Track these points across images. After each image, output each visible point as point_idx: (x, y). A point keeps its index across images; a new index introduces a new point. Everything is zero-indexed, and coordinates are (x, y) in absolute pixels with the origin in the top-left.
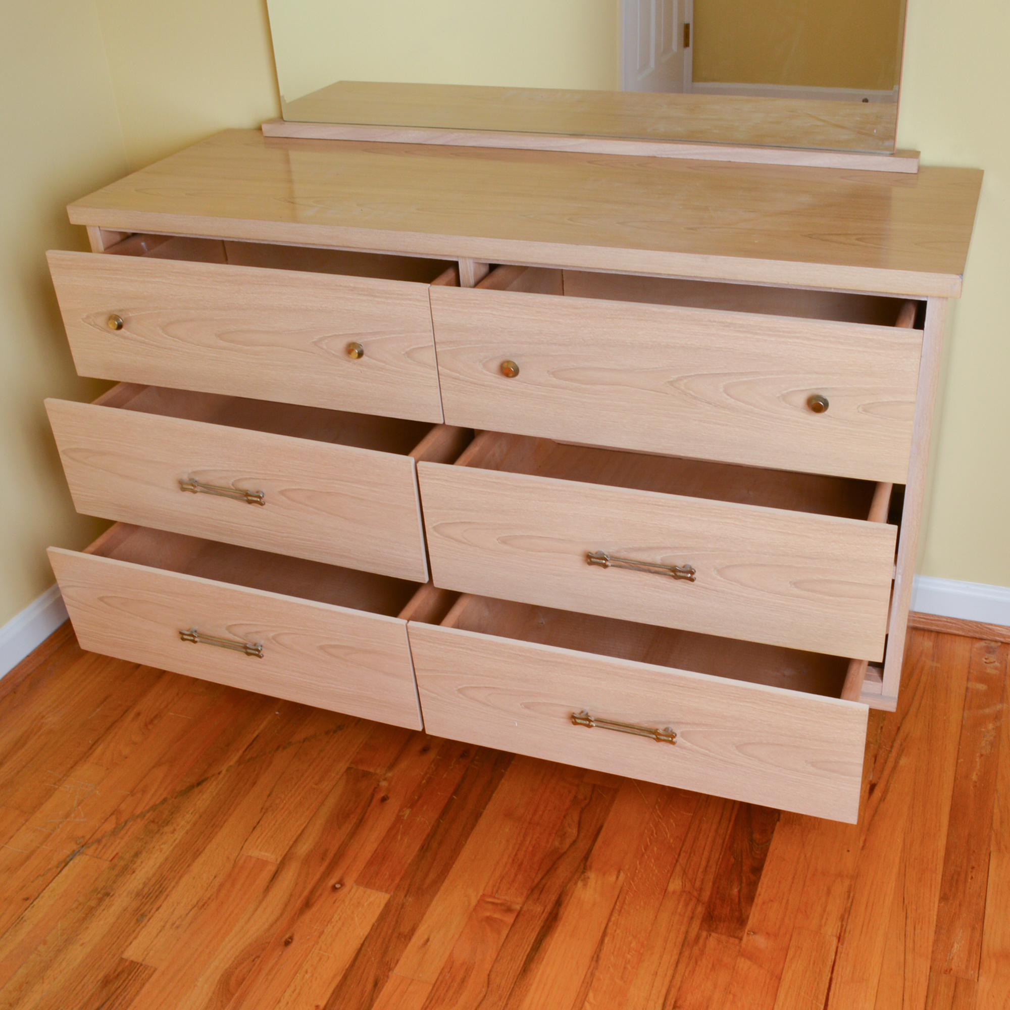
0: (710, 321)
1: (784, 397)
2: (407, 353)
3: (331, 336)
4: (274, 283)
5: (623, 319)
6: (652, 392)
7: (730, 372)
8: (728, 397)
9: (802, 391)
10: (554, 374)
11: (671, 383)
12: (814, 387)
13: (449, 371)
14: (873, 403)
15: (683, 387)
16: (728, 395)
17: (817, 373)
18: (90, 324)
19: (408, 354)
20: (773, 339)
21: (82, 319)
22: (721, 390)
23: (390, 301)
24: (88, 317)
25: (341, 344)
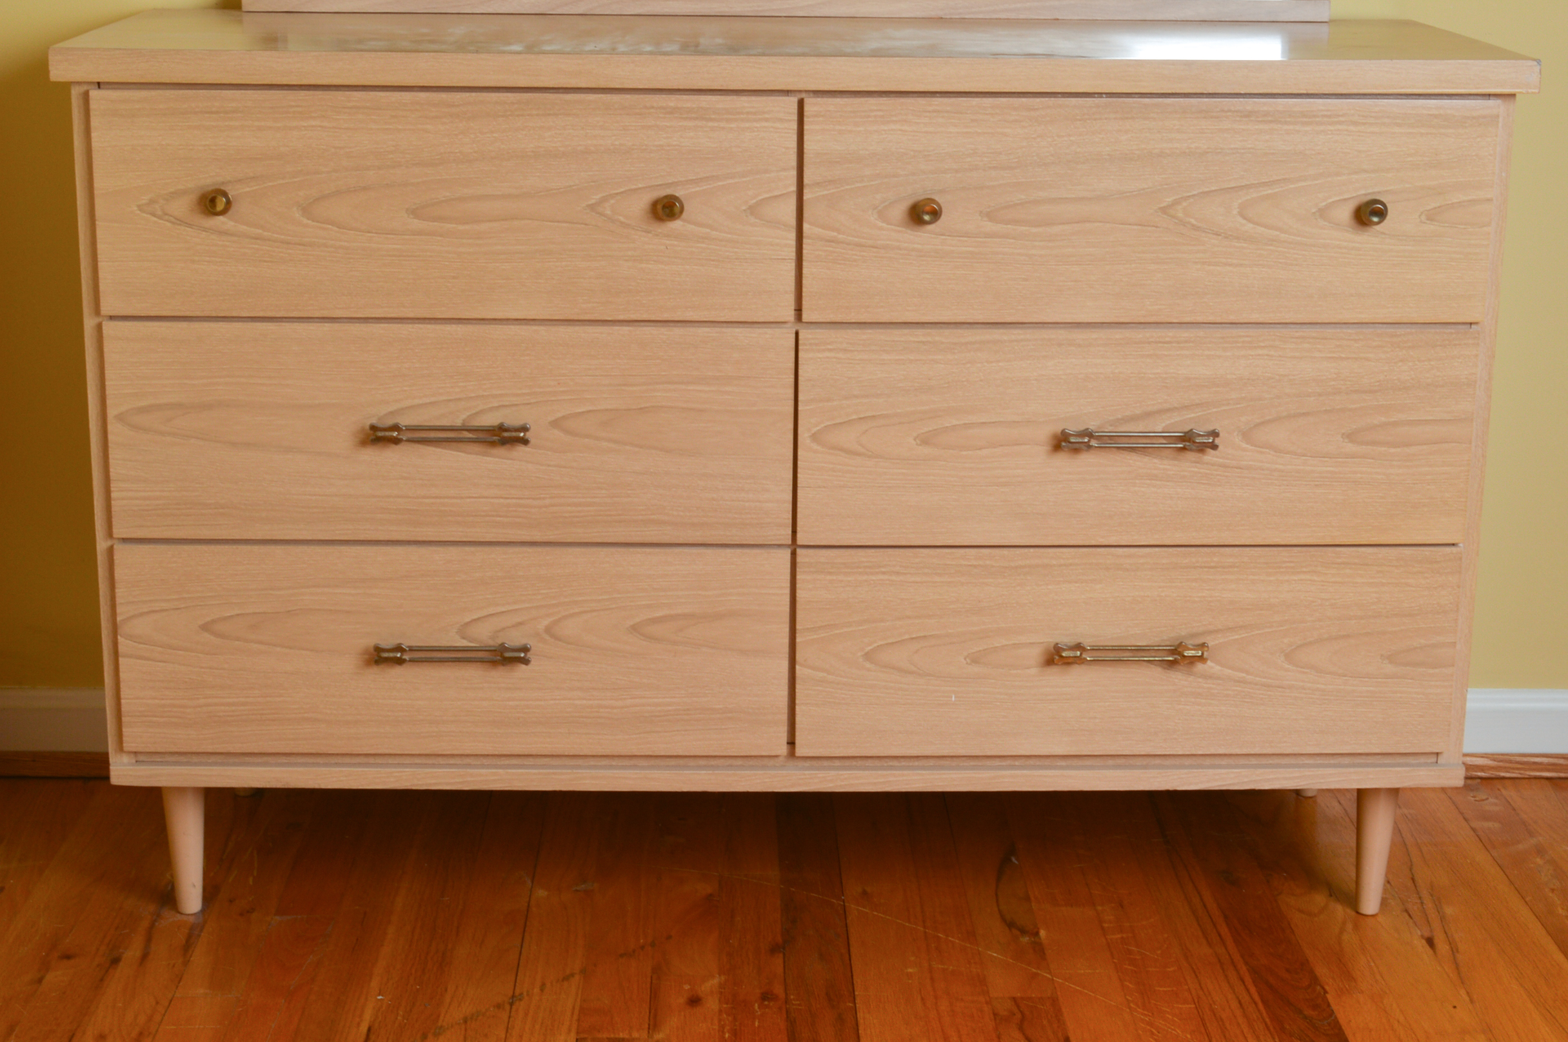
0: (1223, 111)
1: (1322, 213)
2: (750, 208)
3: (622, 193)
4: (534, 112)
5: (1101, 119)
6: (1135, 227)
7: (1248, 183)
8: (1244, 222)
9: (1345, 200)
10: (990, 216)
11: (1164, 210)
12: (1363, 192)
13: (820, 230)
14: (1439, 207)
15: (1180, 215)
16: (1245, 218)
17: (1366, 171)
18: (154, 215)
19: (753, 210)
20: (1308, 128)
21: (139, 206)
22: (1235, 212)
23: (733, 125)
24: (152, 202)
25: (642, 202)
